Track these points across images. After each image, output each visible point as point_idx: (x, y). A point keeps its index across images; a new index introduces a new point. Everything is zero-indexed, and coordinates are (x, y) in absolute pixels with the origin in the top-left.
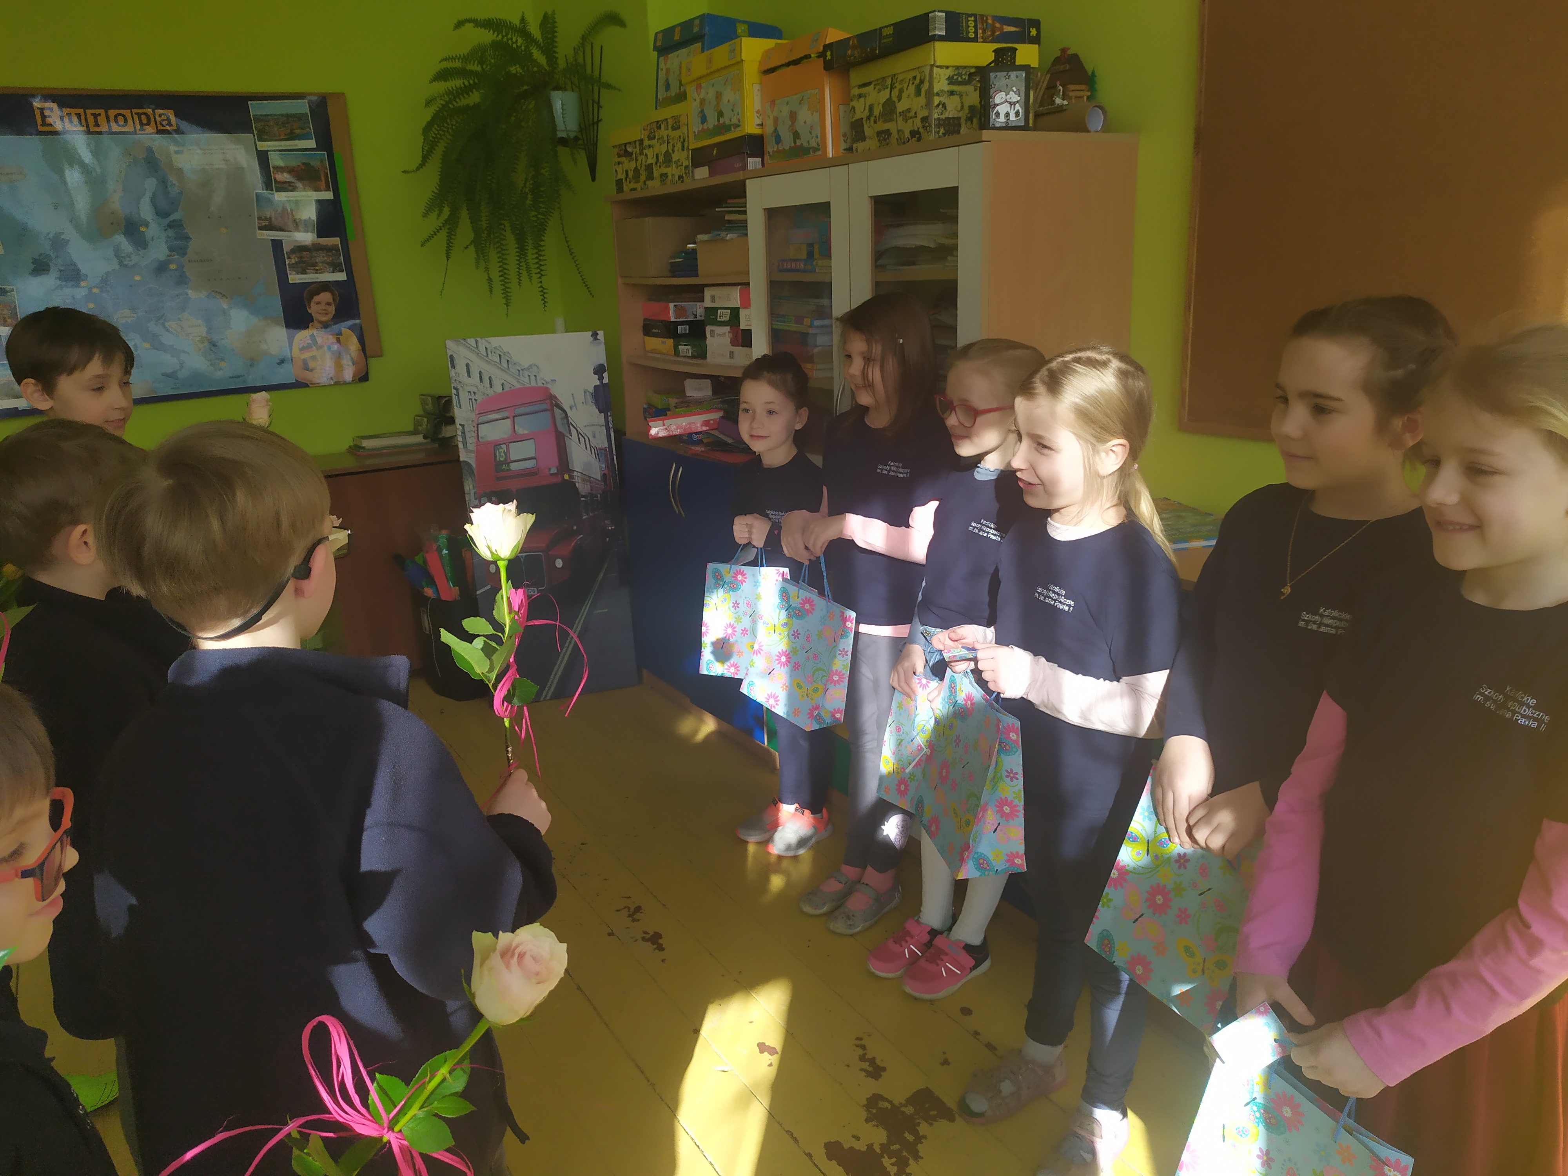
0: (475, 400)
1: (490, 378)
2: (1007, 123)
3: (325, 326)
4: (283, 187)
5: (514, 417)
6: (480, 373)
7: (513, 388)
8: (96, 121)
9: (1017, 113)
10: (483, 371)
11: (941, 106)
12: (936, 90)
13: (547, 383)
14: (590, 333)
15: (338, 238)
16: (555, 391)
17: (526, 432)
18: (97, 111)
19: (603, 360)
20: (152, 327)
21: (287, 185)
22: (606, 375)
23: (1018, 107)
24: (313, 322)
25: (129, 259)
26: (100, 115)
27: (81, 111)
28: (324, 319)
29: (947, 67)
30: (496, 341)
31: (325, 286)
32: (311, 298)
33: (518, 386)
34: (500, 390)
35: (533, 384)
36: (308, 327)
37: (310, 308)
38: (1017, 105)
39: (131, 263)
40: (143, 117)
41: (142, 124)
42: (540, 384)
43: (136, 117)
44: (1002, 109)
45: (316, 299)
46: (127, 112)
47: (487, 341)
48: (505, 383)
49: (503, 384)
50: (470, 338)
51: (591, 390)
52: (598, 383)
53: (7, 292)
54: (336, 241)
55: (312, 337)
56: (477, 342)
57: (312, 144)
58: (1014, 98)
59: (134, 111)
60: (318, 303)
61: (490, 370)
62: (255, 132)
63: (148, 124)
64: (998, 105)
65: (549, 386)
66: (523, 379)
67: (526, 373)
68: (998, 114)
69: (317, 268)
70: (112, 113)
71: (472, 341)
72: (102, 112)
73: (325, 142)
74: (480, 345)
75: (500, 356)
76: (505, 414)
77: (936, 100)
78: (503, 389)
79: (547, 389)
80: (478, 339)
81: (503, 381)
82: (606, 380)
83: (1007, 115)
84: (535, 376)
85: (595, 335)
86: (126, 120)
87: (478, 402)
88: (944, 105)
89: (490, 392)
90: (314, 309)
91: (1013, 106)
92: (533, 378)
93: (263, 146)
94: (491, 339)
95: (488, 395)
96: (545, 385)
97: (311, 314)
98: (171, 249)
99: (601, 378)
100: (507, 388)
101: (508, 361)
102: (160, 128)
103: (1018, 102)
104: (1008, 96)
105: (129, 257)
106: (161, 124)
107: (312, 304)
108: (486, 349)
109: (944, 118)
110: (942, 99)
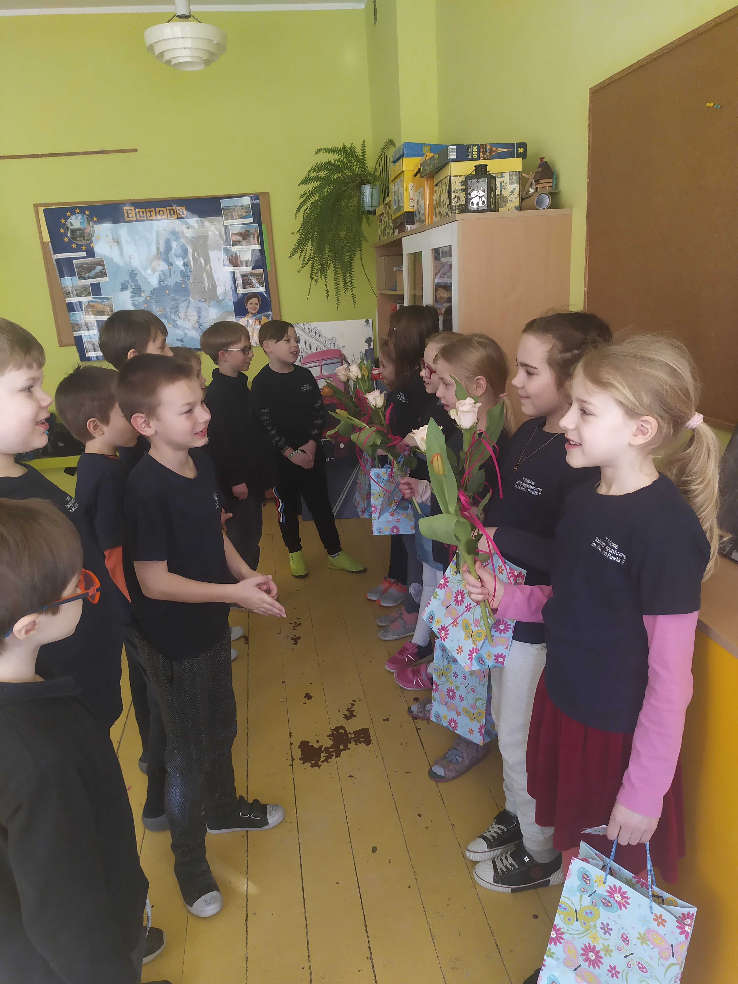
0: (302, 356)
1: (310, 345)
2: (478, 208)
3: (254, 315)
4: (235, 243)
5: (322, 365)
6: (305, 342)
7: (322, 350)
8: (150, 214)
9: (483, 203)
10: (307, 341)
11: (456, 198)
12: (453, 190)
13: (340, 348)
14: (365, 320)
15: (262, 270)
16: (344, 352)
17: (327, 374)
18: (151, 210)
19: (370, 335)
20: (173, 316)
21: (238, 242)
22: (372, 343)
23: (484, 199)
24: (248, 313)
25: (163, 282)
26: (152, 211)
27: (144, 210)
28: (253, 312)
29: (460, 176)
30: (314, 325)
31: (255, 295)
32: (248, 301)
33: (325, 349)
34: (315, 351)
35: (333, 348)
36: (246, 316)
37: (247, 306)
38: (483, 198)
39: (164, 285)
40: (172, 211)
41: (171, 215)
42: (336, 348)
43: (168, 211)
44: (475, 201)
45: (250, 301)
46: (164, 209)
47: (309, 325)
48: (318, 347)
49: (316, 348)
50: (301, 323)
51: (364, 352)
52: (368, 348)
53: (109, 299)
54: (261, 271)
55: (248, 321)
56: (304, 325)
57: (251, 220)
58: (481, 193)
59: (167, 208)
60: (251, 304)
61: (310, 340)
62: (223, 216)
63: (174, 214)
64: (473, 198)
65: (341, 349)
66: (327, 345)
67: (329, 342)
68: (472, 204)
69: (251, 285)
70: (158, 210)
71: (302, 325)
72: (153, 209)
73: (258, 219)
74: (306, 326)
75: (316, 332)
76: (317, 364)
77: (453, 195)
78: (317, 351)
79: (340, 351)
80: (305, 324)
81: (317, 346)
82: (372, 347)
83: (478, 204)
84: (334, 344)
85: (367, 321)
86: (164, 214)
87: (303, 357)
88: (459, 198)
89: (310, 352)
90: (249, 307)
91: (481, 198)
92: (332, 345)
93: (227, 222)
94: (311, 324)
95: (308, 353)
96: (339, 349)
97: (247, 309)
98: (183, 277)
99: (369, 345)
100: (319, 350)
101: (320, 335)
102: (179, 216)
103: (483, 196)
104: (478, 193)
105: (164, 281)
106: (179, 214)
107: (248, 304)
108: (309, 329)
109: (458, 205)
110: (457, 194)
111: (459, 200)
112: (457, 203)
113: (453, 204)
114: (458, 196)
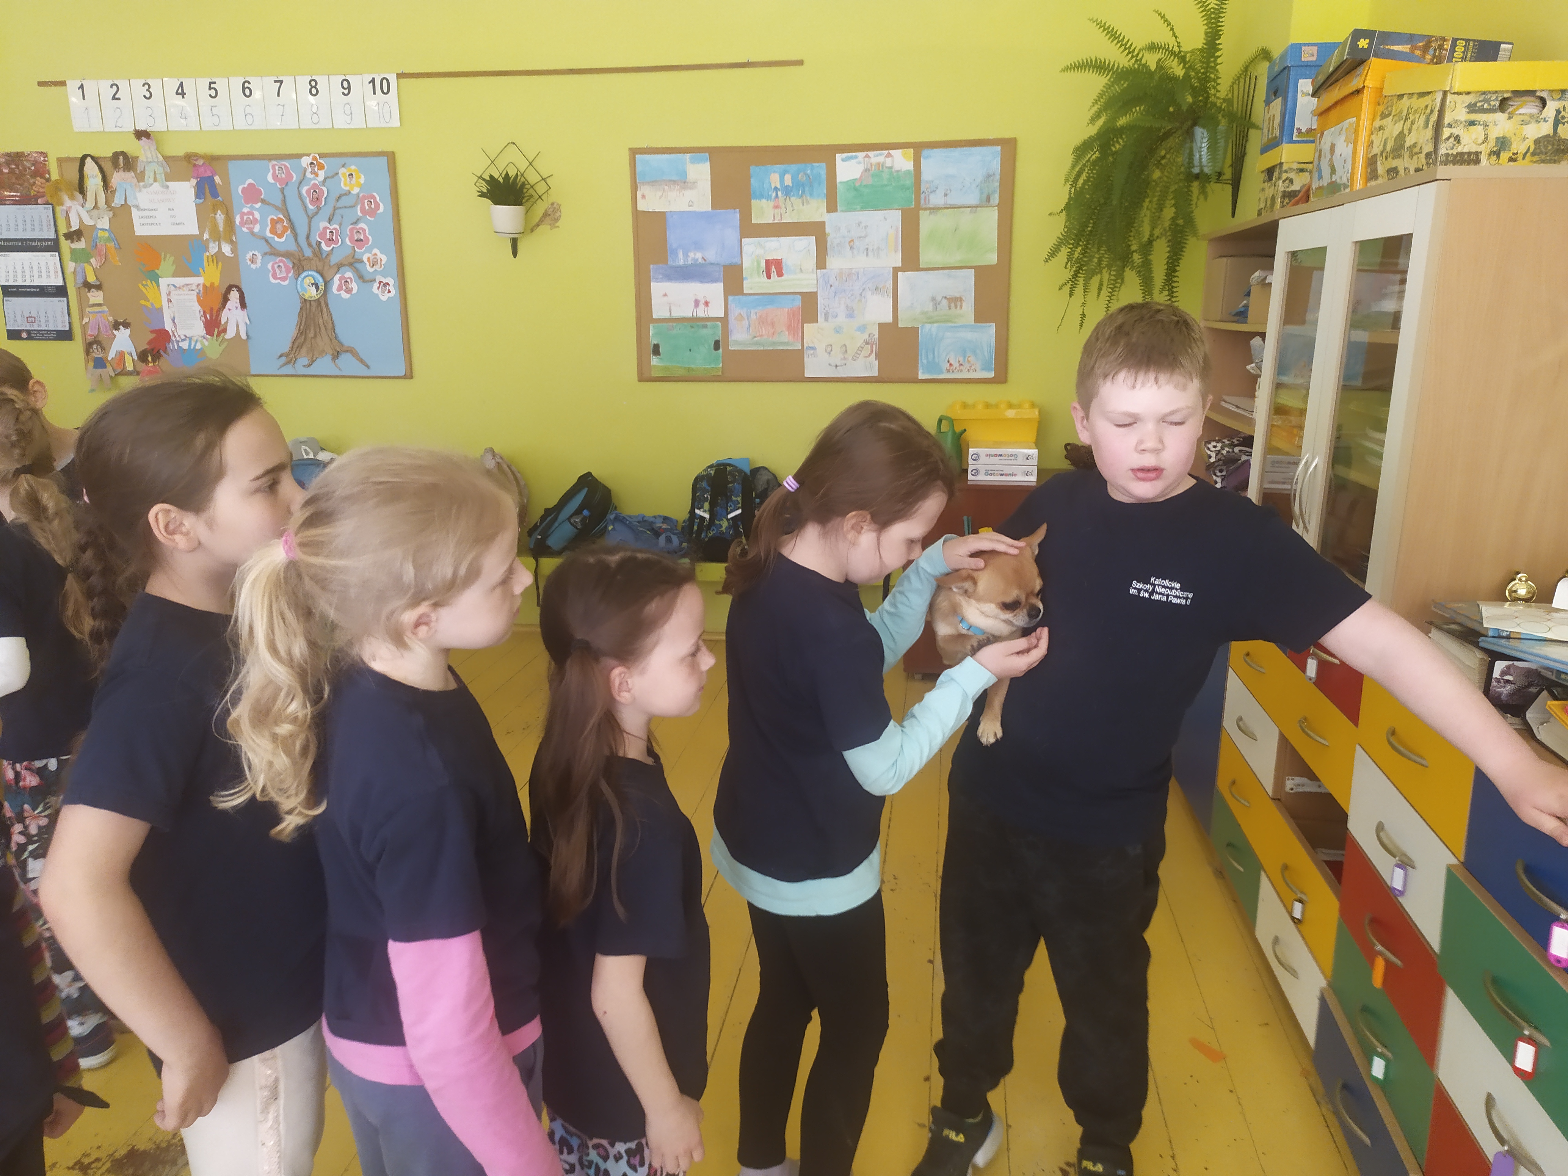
11: (1452, 140)
12: (1447, 120)
29: (1468, 93)
77: (1446, 132)
88: (1457, 139)
109: (1455, 153)
110: (1455, 131)
111: (1459, 142)
112: (1452, 148)
113: (1443, 150)
114: (1458, 136)
